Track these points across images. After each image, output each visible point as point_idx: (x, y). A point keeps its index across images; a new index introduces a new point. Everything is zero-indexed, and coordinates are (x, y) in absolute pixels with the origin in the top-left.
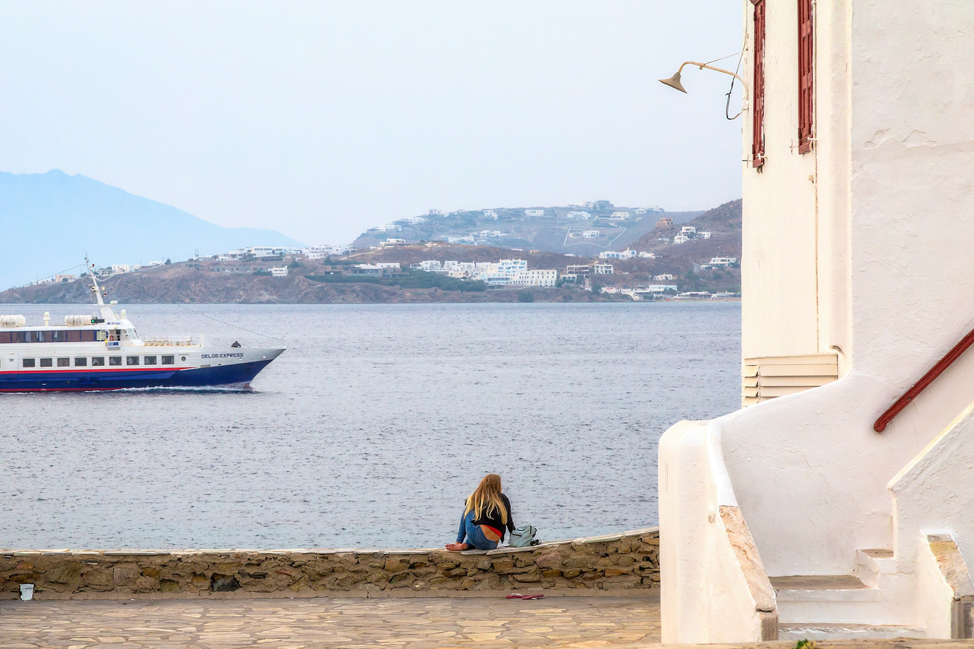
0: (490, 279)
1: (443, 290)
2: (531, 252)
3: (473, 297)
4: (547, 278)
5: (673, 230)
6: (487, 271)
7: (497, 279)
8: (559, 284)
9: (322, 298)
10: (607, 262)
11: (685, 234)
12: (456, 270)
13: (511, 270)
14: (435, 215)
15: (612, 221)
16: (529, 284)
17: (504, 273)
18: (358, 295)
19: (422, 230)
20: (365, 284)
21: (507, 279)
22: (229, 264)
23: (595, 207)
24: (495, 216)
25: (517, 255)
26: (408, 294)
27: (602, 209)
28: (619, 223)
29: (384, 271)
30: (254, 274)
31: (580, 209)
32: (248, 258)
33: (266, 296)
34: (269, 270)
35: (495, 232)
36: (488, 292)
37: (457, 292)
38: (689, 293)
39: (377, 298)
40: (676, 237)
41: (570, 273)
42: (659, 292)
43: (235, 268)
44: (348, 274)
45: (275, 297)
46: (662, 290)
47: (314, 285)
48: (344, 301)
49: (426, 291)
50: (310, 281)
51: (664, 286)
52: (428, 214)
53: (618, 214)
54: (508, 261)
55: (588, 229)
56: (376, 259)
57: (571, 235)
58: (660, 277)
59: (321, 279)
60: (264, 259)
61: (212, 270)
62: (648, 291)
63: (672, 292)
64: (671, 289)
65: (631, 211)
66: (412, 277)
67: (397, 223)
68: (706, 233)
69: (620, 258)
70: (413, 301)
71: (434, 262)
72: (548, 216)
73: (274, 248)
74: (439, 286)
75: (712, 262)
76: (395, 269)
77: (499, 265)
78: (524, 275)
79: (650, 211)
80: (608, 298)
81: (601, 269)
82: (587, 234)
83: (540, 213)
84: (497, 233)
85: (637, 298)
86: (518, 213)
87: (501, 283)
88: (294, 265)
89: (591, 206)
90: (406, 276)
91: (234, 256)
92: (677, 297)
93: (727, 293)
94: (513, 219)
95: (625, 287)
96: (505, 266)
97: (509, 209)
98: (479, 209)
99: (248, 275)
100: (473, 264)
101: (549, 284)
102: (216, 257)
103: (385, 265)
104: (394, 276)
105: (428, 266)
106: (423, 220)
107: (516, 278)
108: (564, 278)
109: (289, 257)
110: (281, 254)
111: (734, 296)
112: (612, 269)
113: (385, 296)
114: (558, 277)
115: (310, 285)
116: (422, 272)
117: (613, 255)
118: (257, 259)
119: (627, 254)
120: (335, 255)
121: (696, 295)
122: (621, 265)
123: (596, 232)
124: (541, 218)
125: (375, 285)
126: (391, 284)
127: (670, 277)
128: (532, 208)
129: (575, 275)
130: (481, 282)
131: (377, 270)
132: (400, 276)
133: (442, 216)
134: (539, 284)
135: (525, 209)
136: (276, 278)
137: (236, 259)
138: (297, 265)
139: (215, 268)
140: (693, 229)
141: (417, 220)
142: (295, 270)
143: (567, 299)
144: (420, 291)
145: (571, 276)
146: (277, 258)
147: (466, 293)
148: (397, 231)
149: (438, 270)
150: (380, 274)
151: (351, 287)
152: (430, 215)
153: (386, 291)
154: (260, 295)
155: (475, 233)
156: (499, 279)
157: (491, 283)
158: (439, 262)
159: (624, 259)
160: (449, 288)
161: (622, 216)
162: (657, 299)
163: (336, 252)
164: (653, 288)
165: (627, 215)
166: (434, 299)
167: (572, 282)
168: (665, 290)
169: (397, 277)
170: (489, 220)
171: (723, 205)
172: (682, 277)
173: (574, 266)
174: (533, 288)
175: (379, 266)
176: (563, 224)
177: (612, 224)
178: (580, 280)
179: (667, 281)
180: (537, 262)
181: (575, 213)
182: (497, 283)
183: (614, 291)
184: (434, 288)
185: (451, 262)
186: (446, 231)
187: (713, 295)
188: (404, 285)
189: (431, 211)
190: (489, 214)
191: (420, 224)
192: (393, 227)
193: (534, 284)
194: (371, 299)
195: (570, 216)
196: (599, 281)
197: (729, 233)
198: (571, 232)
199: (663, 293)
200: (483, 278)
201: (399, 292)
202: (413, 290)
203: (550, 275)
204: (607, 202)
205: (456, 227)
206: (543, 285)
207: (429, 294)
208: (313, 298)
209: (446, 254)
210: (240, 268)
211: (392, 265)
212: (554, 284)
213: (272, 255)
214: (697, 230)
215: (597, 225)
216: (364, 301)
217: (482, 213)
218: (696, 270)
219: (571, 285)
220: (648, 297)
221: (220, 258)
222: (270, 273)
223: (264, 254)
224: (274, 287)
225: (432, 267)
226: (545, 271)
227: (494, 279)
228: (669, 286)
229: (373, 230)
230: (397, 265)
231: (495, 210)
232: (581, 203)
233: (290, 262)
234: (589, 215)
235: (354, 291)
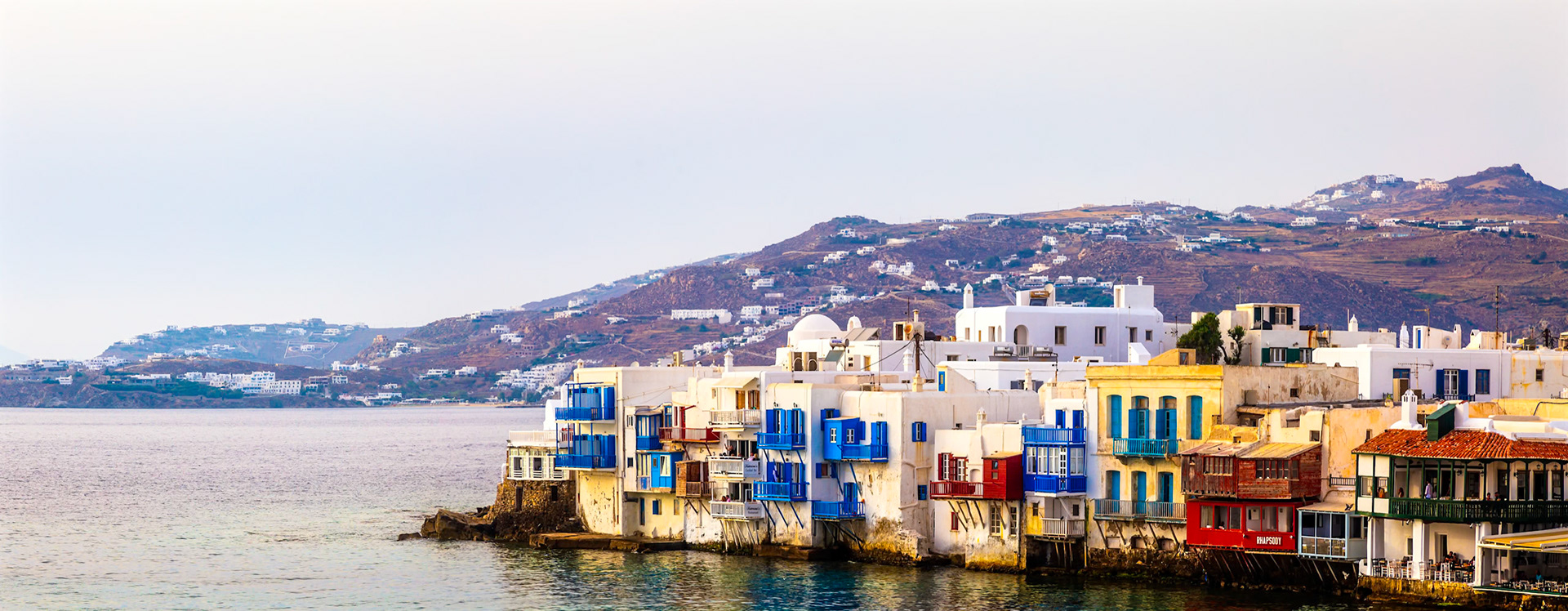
0: (245, 389)
1: (207, 397)
2: (277, 365)
3: (233, 403)
4: (293, 387)
5: (390, 345)
6: (244, 381)
7: (251, 388)
8: (303, 392)
9: (106, 404)
10: (342, 373)
11: (400, 349)
12: (215, 380)
13: (262, 380)
14: (172, 331)
15: (325, 337)
16: (278, 392)
17: (257, 383)
18: (136, 402)
19: (162, 344)
20: (143, 392)
21: (260, 388)
22: (21, 373)
23: (309, 324)
24: (224, 331)
25: (265, 368)
26: (178, 401)
27: (316, 326)
28: (332, 338)
29: (157, 380)
30: (44, 382)
31: (297, 326)
32: (36, 369)
33: (59, 403)
34: (57, 379)
35: (225, 346)
36: (244, 400)
37: (219, 399)
38: (412, 400)
39: (152, 404)
40: (392, 352)
41: (312, 383)
42: (387, 399)
43: (27, 377)
44: (127, 383)
45: (66, 402)
46: (389, 397)
47: (100, 392)
48: (125, 407)
49: (193, 398)
50: (96, 389)
51: (391, 394)
52: (166, 330)
53: (330, 330)
54: (260, 373)
55: (304, 344)
56: (147, 371)
57: (290, 349)
58: (386, 386)
59: (105, 387)
60: (51, 369)
61: (8, 378)
62: (377, 398)
63: (398, 399)
64: (396, 396)
65: (342, 327)
66: (181, 386)
67: (139, 337)
68: (416, 348)
69: (350, 369)
70: (183, 407)
71: (197, 373)
72: (270, 333)
73: (58, 360)
74: (205, 394)
75: (428, 373)
76: (166, 379)
77: (252, 376)
78: (274, 385)
79: (357, 328)
80: (345, 404)
81: (338, 380)
82: (304, 348)
83: (263, 329)
84: (227, 347)
85: (369, 404)
86: (244, 329)
87: (255, 391)
88: (77, 375)
89: (306, 323)
90: (176, 385)
91: (24, 366)
92: (401, 403)
93: (443, 400)
94: (240, 334)
95: (359, 395)
96: (257, 377)
97: (236, 326)
98: (210, 326)
99: (39, 383)
100: (230, 375)
101: (295, 393)
102: (9, 367)
103: (158, 376)
104: (166, 385)
105: (192, 377)
106: (162, 335)
107: (267, 388)
108: (308, 387)
109: (72, 368)
110: (65, 365)
111: (450, 402)
112: (347, 380)
113: (159, 402)
114: (302, 386)
115: (96, 392)
116: (188, 382)
117: (344, 368)
118: (44, 369)
119: (356, 366)
120: (112, 367)
121: (418, 401)
122: (355, 376)
123: (311, 346)
124: (263, 333)
125: (151, 393)
126: (163, 392)
127: (396, 386)
128: (256, 325)
129: (317, 385)
130: (240, 390)
131: (151, 380)
132: (171, 385)
133: (178, 331)
134: (286, 392)
135: (250, 326)
136: (63, 385)
137: (26, 369)
138: (80, 375)
139: (10, 377)
140: (405, 345)
141: (157, 335)
142: (79, 380)
143: (310, 405)
144: (189, 398)
145: (313, 385)
146: (62, 368)
147: (226, 400)
148: (140, 344)
149: (201, 380)
150: (153, 384)
151: (129, 394)
152: (167, 332)
153: (159, 398)
154: (54, 400)
155: (208, 347)
156: (253, 388)
157: (246, 392)
158: (201, 374)
159: (355, 370)
160: (213, 396)
161: (334, 332)
162: (386, 404)
163: (112, 364)
164: (381, 396)
165: (338, 331)
166: (200, 405)
167: (314, 390)
168: (392, 397)
169: (168, 386)
170: (219, 336)
171: (430, 324)
172: (405, 386)
173: (315, 377)
174: (282, 396)
175: (153, 376)
176: (283, 339)
177: (326, 340)
178: (321, 389)
179: (392, 390)
180: (284, 374)
181: (293, 329)
182: (250, 391)
183: (349, 398)
184: (199, 396)
185: (211, 374)
186: (183, 345)
187: (432, 401)
188: (175, 394)
189: (169, 327)
190: (219, 330)
191: (159, 338)
192: (136, 341)
193: (282, 393)
194: (148, 405)
195: (288, 332)
196: (337, 390)
197: (436, 348)
198: (290, 346)
199: (390, 399)
200: (239, 388)
201: (170, 399)
202: (183, 398)
203: (296, 385)
204: (320, 320)
205: (191, 341)
206: (290, 393)
207: (196, 401)
208: (99, 403)
209: (206, 368)
210: (31, 376)
211: (164, 376)
212: (299, 392)
213: (56, 366)
214: (409, 346)
215: (312, 340)
216: (142, 407)
217: (212, 329)
218: (416, 381)
219: (314, 393)
220: (378, 403)
221: (13, 368)
222: (58, 382)
223: (50, 365)
224: (61, 393)
225: (195, 377)
226: (291, 382)
227: (248, 388)
228: (395, 394)
229: (119, 343)
230: (168, 376)
231: (224, 327)
232: (298, 322)
233: (74, 372)
234: (305, 331)
235: (133, 398)
